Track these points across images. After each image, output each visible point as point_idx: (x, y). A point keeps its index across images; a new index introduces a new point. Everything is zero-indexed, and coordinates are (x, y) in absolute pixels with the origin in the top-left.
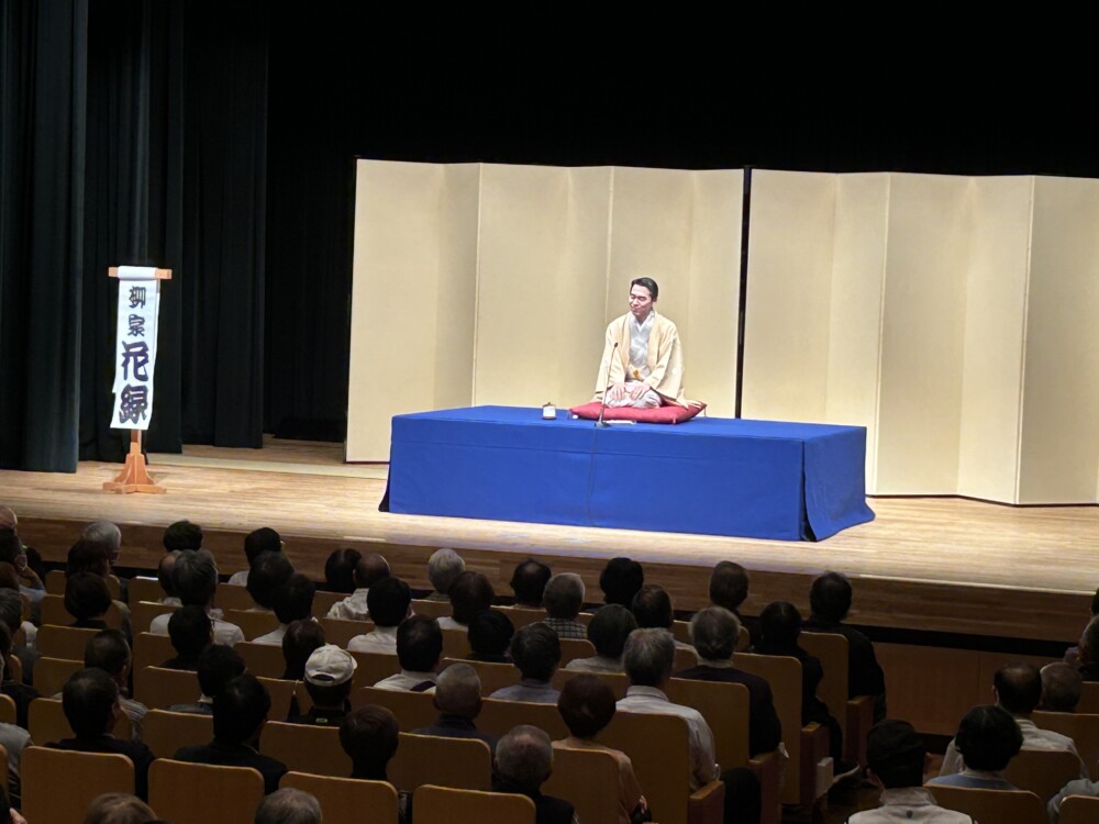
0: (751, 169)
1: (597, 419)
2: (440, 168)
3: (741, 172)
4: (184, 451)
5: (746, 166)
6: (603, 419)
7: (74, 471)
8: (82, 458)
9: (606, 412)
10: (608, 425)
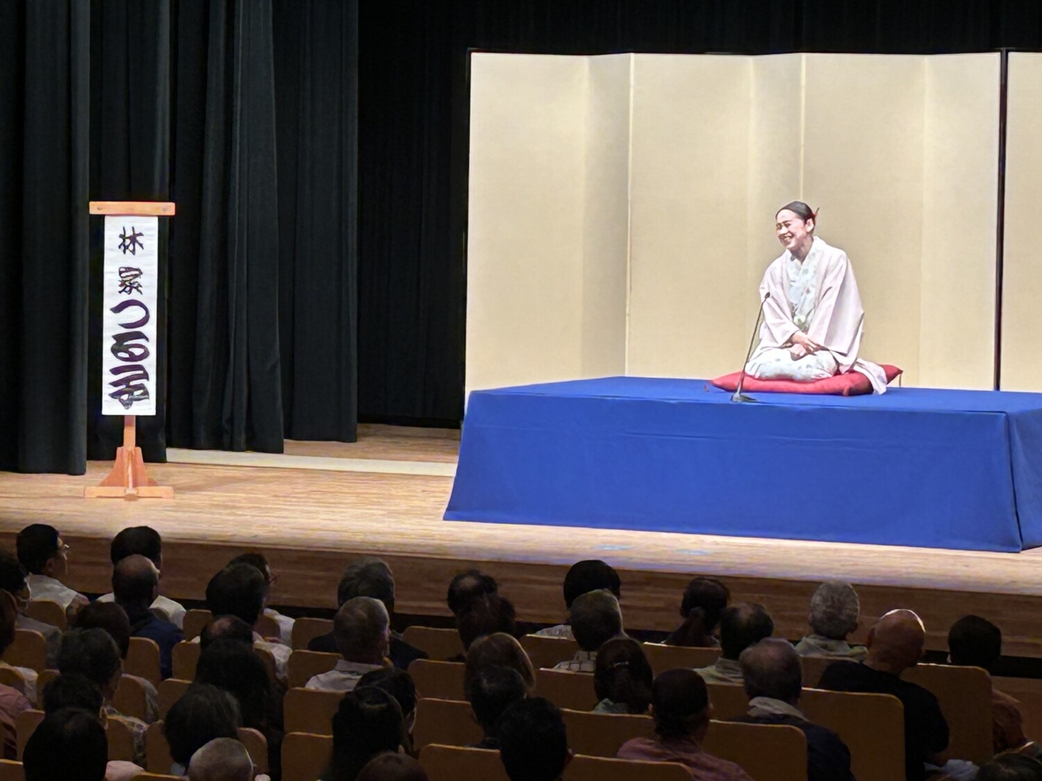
0: (1007, 52)
1: (735, 391)
2: (584, 61)
3: (996, 56)
4: (286, 448)
5: (1004, 49)
6: (743, 390)
7: (82, 473)
8: (91, 457)
9: (747, 382)
10: (749, 399)
